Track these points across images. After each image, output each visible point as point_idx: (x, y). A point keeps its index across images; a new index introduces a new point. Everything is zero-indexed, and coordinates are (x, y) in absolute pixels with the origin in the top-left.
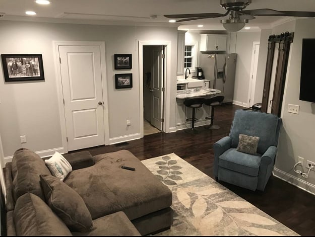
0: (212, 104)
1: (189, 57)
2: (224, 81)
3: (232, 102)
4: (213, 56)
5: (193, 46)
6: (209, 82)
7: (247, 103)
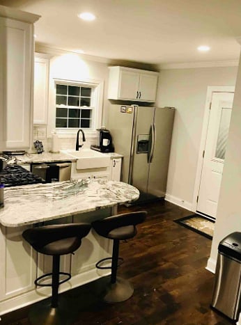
0: (114, 233)
1: (85, 107)
2: (150, 159)
3: (164, 197)
4: (130, 110)
5: (94, 87)
6: (122, 158)
7: (192, 202)
